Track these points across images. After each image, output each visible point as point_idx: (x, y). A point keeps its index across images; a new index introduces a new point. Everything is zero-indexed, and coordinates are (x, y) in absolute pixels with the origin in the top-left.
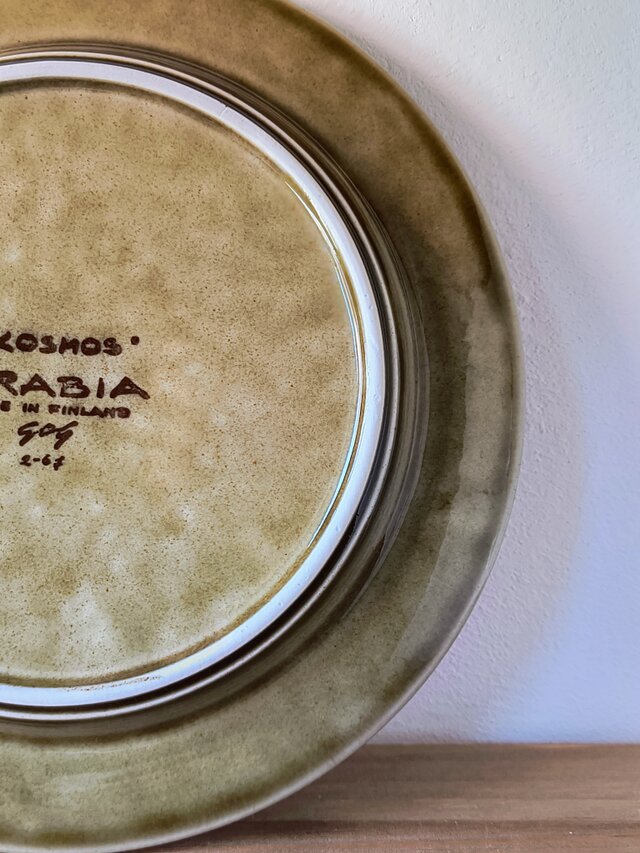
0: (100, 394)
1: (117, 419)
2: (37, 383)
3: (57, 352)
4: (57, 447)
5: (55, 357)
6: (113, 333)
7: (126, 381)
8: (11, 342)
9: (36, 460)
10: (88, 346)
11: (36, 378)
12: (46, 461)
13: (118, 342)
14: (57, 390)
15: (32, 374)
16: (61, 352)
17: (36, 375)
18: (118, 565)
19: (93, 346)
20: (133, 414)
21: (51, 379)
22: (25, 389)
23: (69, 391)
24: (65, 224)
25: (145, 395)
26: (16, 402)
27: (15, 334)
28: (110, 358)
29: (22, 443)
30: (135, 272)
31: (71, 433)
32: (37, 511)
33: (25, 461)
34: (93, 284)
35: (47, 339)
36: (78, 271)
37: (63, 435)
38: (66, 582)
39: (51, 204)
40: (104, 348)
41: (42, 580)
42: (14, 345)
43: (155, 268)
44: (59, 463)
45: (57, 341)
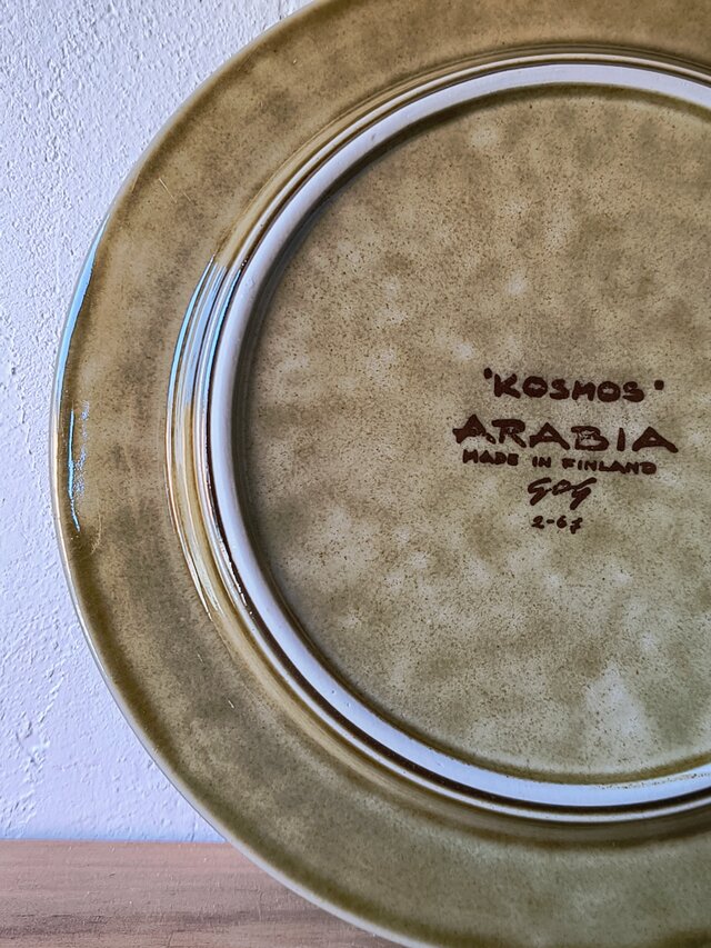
0: (621, 447)
1: (641, 476)
2: (548, 433)
3: (570, 398)
4: (573, 506)
5: (568, 404)
6: (635, 376)
7: (650, 432)
8: (517, 386)
9: (550, 522)
10: (605, 391)
11: (547, 427)
12: (562, 523)
13: (641, 386)
14: (571, 441)
15: (542, 423)
16: (575, 397)
17: (547, 424)
18: (649, 644)
19: (611, 391)
20: (659, 471)
21: (563, 428)
22: (534, 440)
23: (585, 443)
24: (576, 252)
25: (673, 449)
26: (525, 455)
27: (522, 378)
28: (630, 405)
29: (533, 502)
30: (657, 305)
31: (588, 491)
32: (554, 580)
33: (538, 523)
34: (610, 320)
35: (559, 383)
36: (592, 305)
37: (581, 493)
38: (590, 662)
39: (560, 229)
40: (623, 393)
41: (562, 659)
42: (520, 390)
43: (681, 302)
44: (576, 525)
45: (570, 386)
